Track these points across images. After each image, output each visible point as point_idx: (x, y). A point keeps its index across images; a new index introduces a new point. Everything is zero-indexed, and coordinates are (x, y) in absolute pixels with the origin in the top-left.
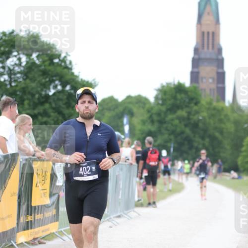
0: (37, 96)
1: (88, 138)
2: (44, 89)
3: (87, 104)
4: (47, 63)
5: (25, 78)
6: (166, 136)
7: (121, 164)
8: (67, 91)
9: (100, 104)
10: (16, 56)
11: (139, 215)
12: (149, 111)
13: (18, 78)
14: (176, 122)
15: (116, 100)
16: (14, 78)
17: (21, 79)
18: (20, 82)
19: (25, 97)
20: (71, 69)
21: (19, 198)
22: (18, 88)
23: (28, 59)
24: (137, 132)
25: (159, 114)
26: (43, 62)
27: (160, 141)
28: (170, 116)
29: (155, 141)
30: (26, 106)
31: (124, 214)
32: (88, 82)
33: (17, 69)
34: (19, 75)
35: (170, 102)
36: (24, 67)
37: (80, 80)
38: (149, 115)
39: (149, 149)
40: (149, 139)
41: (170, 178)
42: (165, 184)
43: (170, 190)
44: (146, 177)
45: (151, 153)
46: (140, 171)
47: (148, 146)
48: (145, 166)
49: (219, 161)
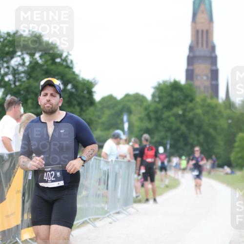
4: (49, 63)
5: (28, 77)
6: (162, 134)
7: (121, 161)
8: (68, 90)
9: (100, 102)
10: (19, 56)
11: (137, 211)
12: (146, 109)
13: (22, 77)
14: (172, 119)
15: (115, 99)
16: (18, 78)
17: (25, 79)
18: (24, 81)
19: (29, 97)
20: (72, 68)
21: (24, 195)
22: (21, 88)
23: (31, 60)
24: (136, 129)
25: (156, 112)
26: (46, 61)
27: (156, 138)
28: (167, 114)
29: (152, 138)
30: (30, 105)
31: (123, 210)
32: (88, 81)
33: (21, 69)
34: (23, 75)
35: (166, 100)
36: (27, 67)
37: (81, 79)
38: (146, 112)
39: (145, 146)
40: (146, 136)
41: (166, 174)
42: (162, 180)
43: (167, 186)
44: (143, 173)
45: (148, 150)
46: (138, 168)
47: (144, 143)
48: (143, 163)
49: (214, 157)
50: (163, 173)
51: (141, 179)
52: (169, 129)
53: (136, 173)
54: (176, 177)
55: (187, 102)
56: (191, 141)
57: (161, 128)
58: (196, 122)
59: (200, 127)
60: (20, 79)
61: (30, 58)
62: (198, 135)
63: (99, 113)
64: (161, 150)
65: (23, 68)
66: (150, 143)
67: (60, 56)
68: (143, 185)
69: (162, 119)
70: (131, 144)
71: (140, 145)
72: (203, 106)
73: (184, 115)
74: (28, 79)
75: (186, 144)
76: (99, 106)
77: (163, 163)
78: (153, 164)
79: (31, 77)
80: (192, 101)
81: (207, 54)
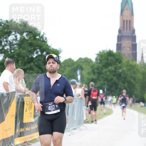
0: (26, 58)
1: (51, 88)
2: (31, 54)
3: (51, 64)
4: (32, 39)
5: (19, 47)
6: (102, 82)
7: (76, 98)
8: (44, 55)
9: (63, 63)
10: (14, 35)
11: (86, 128)
12: (92, 67)
13: (15, 47)
14: (108, 73)
15: (73, 61)
16: (13, 47)
17: (17, 48)
18: (17, 50)
19: (19, 59)
20: (46, 42)
21: (16, 118)
22: (15, 54)
23: (21, 37)
24: (85, 79)
25: (98, 69)
26: (30, 38)
27: (98, 84)
28: (104, 70)
29: (96, 84)
30: (20, 64)
31: (78, 127)
32: (56, 50)
33: (14, 42)
34: (16, 46)
35: (104, 62)
36: (18, 41)
37: (51, 49)
38: (92, 69)
39: (92, 89)
40: (92, 83)
41: (104, 106)
42: (102, 110)
43: (105, 114)
44: (90, 105)
45: (93, 91)
46: (87, 102)
47: (91, 87)
48: (90, 99)
49: (134, 96)
50: (102, 105)
51: (89, 109)
52: (106, 79)
53: (85, 105)
54: (111, 108)
55: (117, 63)
56: (119, 86)
57: (101, 79)
58: (122, 75)
59: (125, 78)
60: (14, 48)
61: (20, 36)
62: (124, 83)
63: (63, 69)
64: (101, 92)
65: (16, 42)
66: (95, 87)
67: (39, 35)
68: (90, 113)
69: (102, 73)
70: (83, 88)
71: (88, 89)
72: (127, 66)
73: (115, 71)
74: (19, 48)
75: (117, 88)
76: (63, 65)
77: (102, 99)
78: (96, 100)
79: (21, 47)
80: (120, 62)
81: (130, 35)
